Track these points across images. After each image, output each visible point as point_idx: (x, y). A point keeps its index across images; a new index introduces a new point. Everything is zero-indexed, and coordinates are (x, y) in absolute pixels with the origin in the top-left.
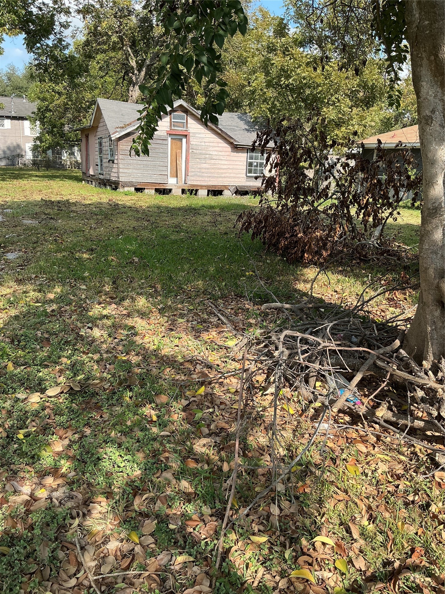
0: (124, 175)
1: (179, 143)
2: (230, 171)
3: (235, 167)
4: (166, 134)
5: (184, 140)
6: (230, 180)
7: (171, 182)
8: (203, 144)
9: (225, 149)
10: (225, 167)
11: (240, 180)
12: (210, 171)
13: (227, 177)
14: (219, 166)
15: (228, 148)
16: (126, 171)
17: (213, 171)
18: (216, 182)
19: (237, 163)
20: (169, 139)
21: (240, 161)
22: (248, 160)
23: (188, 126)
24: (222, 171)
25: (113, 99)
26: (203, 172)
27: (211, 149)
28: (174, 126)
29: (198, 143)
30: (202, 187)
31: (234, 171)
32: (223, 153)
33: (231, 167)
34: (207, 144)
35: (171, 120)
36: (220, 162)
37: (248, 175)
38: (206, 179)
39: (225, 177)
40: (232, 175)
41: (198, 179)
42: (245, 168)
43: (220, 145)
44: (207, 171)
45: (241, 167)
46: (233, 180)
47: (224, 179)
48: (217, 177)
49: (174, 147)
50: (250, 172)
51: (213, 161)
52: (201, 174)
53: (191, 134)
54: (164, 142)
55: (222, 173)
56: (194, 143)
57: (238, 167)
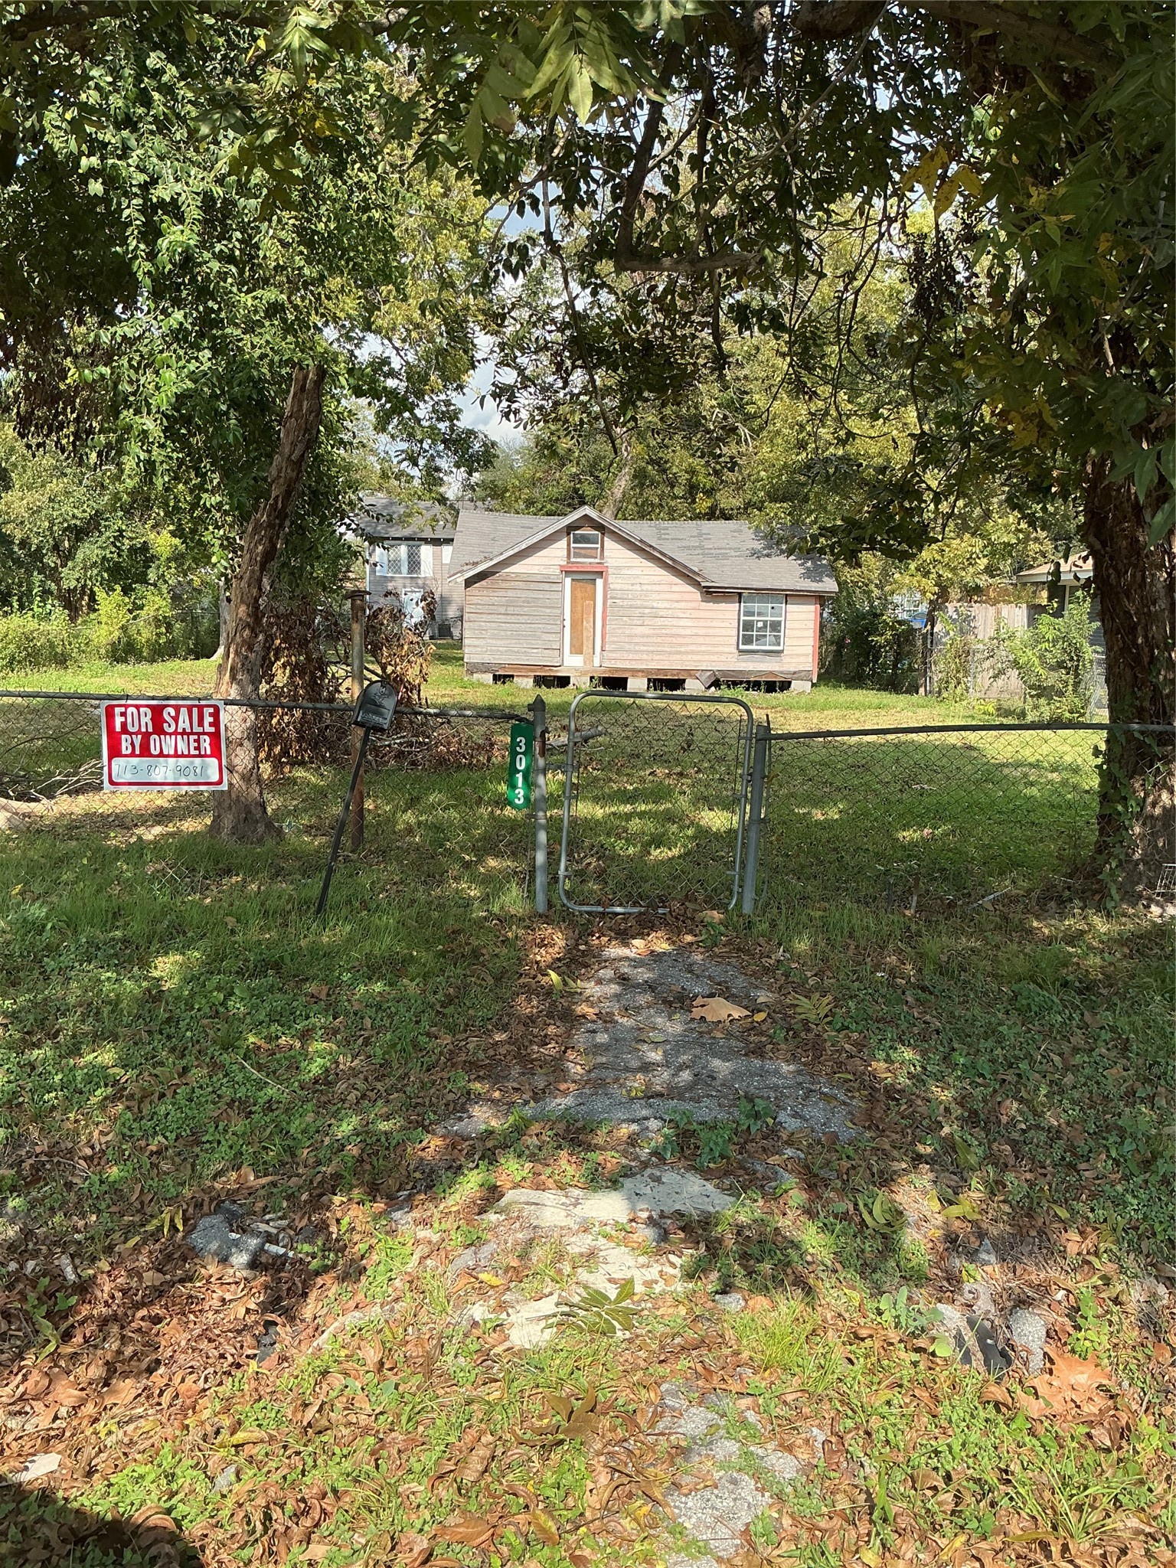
0: (473, 650)
1: (589, 587)
2: (701, 640)
3: (711, 631)
4: (558, 572)
5: (599, 582)
6: (695, 658)
7: (572, 664)
8: (638, 587)
9: (687, 597)
10: (688, 632)
11: (723, 658)
12: (654, 640)
13: (693, 652)
14: (674, 631)
15: (697, 595)
16: (476, 642)
17: (659, 640)
18: (668, 664)
19: (715, 624)
20: (568, 581)
21: (723, 620)
22: (742, 618)
23: (606, 554)
24: (680, 640)
26: (637, 644)
27: (654, 596)
28: (576, 555)
29: (626, 587)
30: (635, 672)
31: (708, 640)
32: (682, 605)
33: (701, 632)
34: (645, 587)
35: (569, 545)
36: (675, 622)
37: (742, 647)
38: (645, 657)
39: (687, 653)
40: (703, 648)
41: (625, 656)
42: (735, 632)
43: (675, 588)
44: (645, 640)
45: (724, 632)
46: (707, 657)
47: (684, 657)
48: (670, 653)
49: (579, 595)
50: (748, 640)
51: (659, 621)
52: (632, 647)
53: (610, 571)
54: (558, 587)
55: (681, 645)
56: (618, 587)
57: (718, 632)
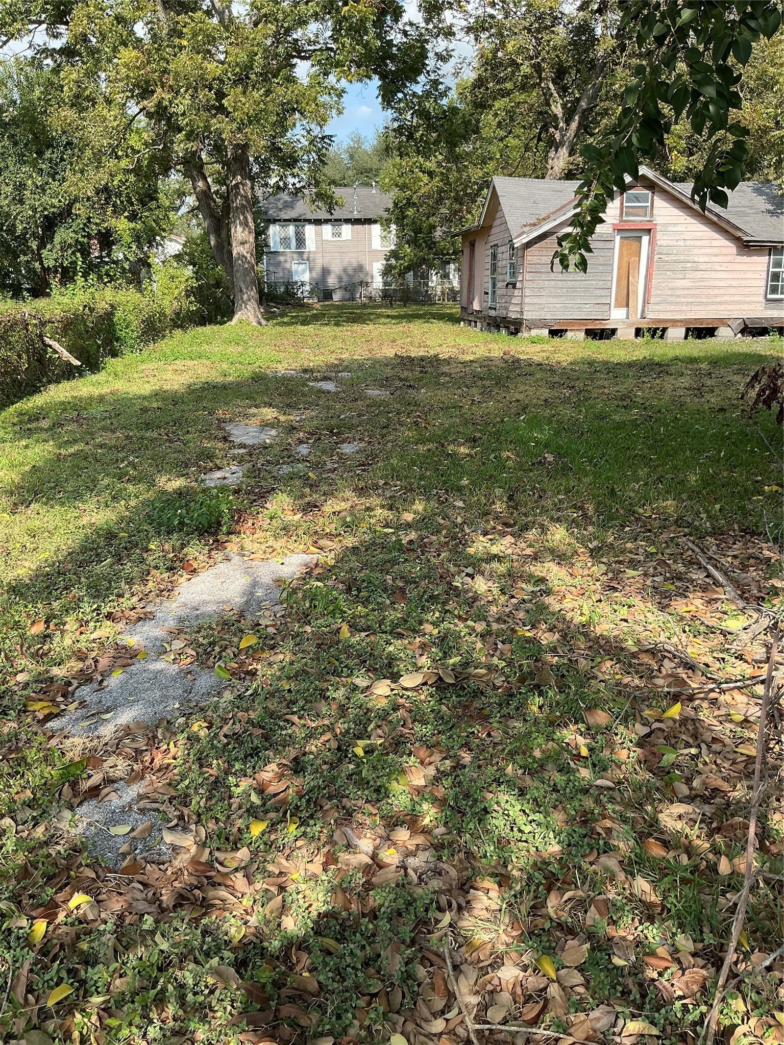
0: (532, 308)
1: (635, 244)
2: (733, 291)
3: (743, 283)
4: (611, 231)
5: (645, 239)
6: (731, 307)
7: (617, 316)
8: (681, 243)
9: (724, 251)
10: (723, 283)
11: (753, 307)
12: (693, 292)
13: (726, 303)
14: (712, 283)
15: (730, 248)
16: (535, 300)
17: (698, 292)
18: (702, 313)
19: (747, 276)
20: (618, 238)
21: (755, 272)
22: (771, 270)
23: (655, 212)
24: (716, 292)
25: (519, 176)
26: (678, 296)
27: (696, 251)
28: (627, 215)
29: (672, 243)
30: (675, 322)
31: (740, 291)
32: (720, 259)
33: (735, 283)
34: (688, 243)
35: (622, 204)
36: (713, 275)
37: (769, 296)
38: (684, 308)
39: (720, 303)
40: (736, 298)
41: (668, 307)
42: (763, 283)
43: (715, 243)
44: (686, 292)
45: (754, 283)
46: (738, 307)
47: (719, 307)
48: (707, 304)
49: (625, 252)
50: (774, 290)
51: (699, 275)
52: (674, 299)
53: (658, 228)
54: (608, 245)
55: (716, 296)
56: (664, 243)
57: (748, 283)
